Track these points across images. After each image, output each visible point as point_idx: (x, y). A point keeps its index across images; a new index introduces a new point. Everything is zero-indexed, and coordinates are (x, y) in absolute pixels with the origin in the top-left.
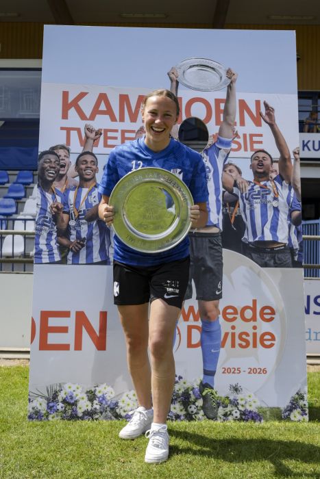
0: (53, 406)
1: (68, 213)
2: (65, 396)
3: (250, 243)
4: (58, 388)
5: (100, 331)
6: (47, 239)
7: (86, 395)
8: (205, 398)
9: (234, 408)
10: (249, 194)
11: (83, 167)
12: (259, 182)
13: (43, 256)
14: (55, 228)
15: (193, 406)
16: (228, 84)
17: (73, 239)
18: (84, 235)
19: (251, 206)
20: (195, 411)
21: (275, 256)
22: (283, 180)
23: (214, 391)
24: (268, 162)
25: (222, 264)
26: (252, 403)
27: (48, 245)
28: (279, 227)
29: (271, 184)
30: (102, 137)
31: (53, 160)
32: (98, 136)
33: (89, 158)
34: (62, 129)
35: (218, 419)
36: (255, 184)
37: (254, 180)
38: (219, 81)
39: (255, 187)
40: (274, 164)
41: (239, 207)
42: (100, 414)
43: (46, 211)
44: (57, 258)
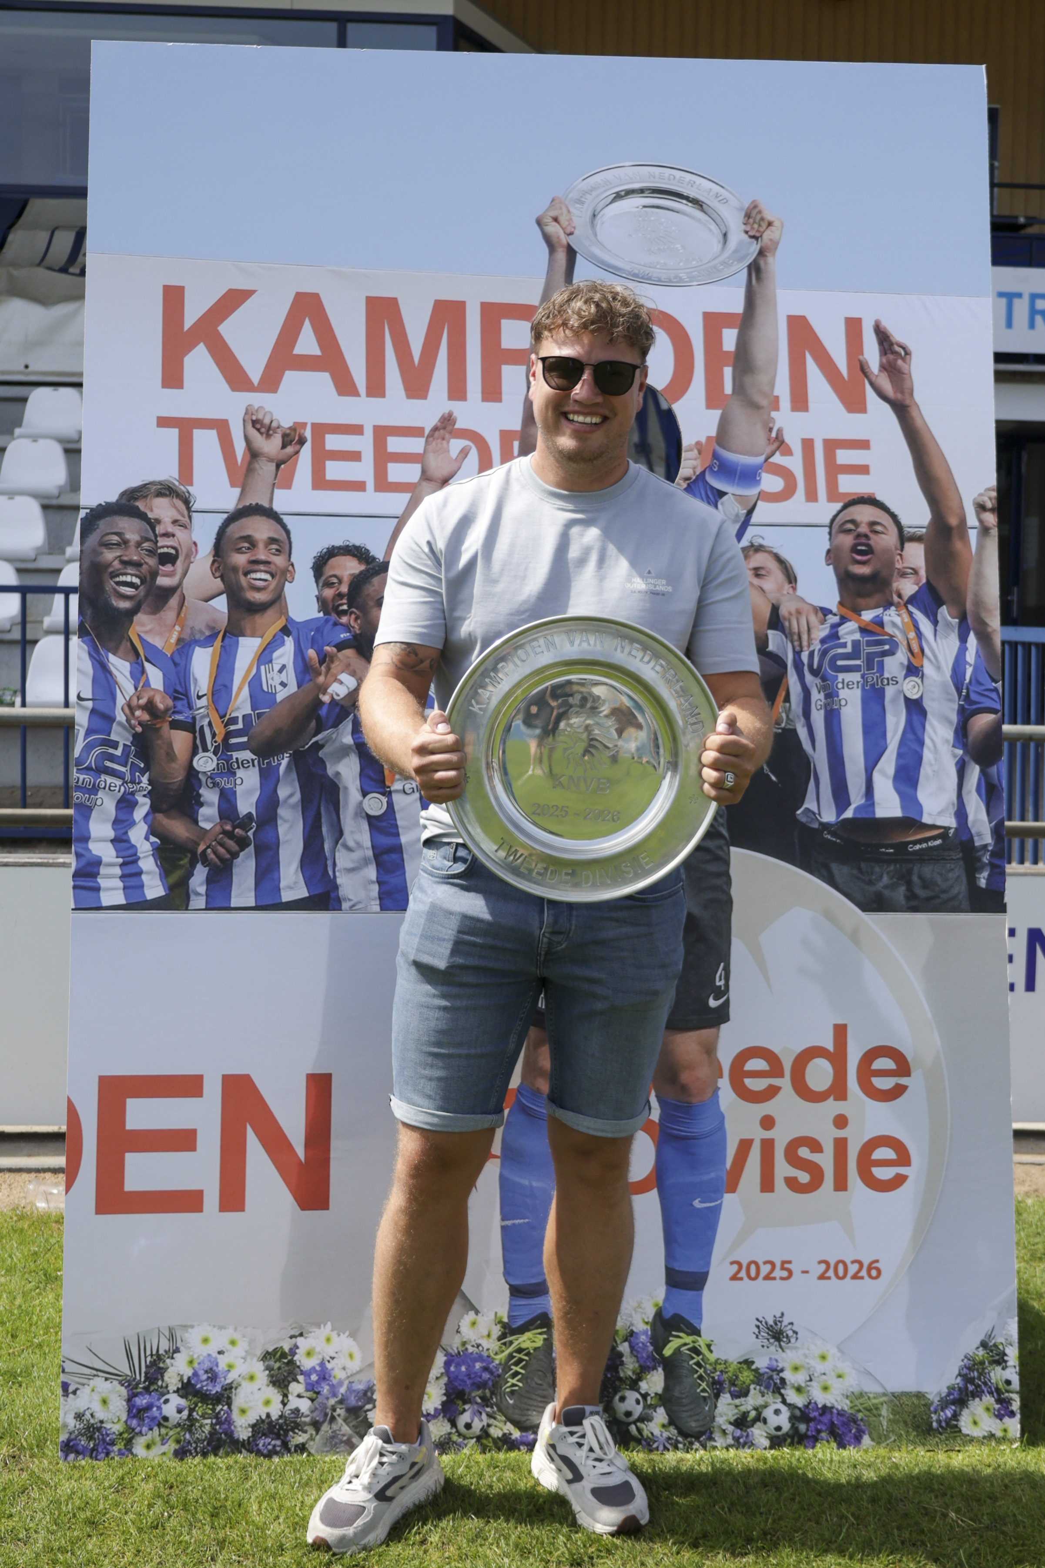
0: (149, 1407)
1: (189, 726)
2: (188, 1372)
3: (825, 826)
4: (164, 1345)
5: (308, 1145)
6: (116, 823)
7: (261, 1366)
8: (671, 1367)
9: (769, 1398)
10: (824, 653)
11: (240, 560)
12: (857, 611)
13: (102, 882)
14: (145, 780)
15: (632, 1396)
16: (750, 260)
17: (208, 819)
18: (246, 805)
19: (831, 695)
20: (638, 1410)
21: (910, 872)
22: (940, 603)
23: (701, 1343)
24: (888, 539)
25: (727, 903)
26: (832, 1381)
27: (120, 841)
28: (926, 770)
29: (898, 620)
30: (306, 451)
31: (133, 537)
32: (290, 449)
33: (260, 529)
34: (164, 422)
35: (717, 1435)
36: (844, 620)
37: (841, 603)
38: (715, 245)
39: (843, 630)
40: (908, 546)
41: (787, 699)
42: (311, 1430)
43: (110, 719)
44: (154, 889)
